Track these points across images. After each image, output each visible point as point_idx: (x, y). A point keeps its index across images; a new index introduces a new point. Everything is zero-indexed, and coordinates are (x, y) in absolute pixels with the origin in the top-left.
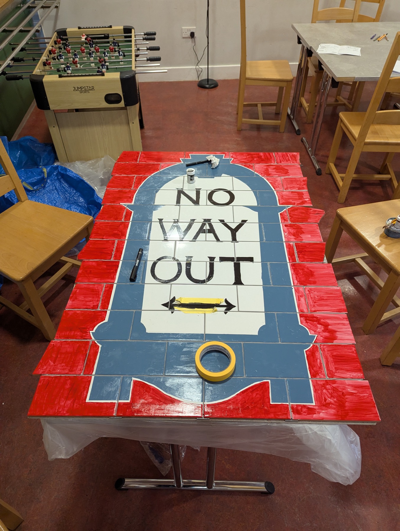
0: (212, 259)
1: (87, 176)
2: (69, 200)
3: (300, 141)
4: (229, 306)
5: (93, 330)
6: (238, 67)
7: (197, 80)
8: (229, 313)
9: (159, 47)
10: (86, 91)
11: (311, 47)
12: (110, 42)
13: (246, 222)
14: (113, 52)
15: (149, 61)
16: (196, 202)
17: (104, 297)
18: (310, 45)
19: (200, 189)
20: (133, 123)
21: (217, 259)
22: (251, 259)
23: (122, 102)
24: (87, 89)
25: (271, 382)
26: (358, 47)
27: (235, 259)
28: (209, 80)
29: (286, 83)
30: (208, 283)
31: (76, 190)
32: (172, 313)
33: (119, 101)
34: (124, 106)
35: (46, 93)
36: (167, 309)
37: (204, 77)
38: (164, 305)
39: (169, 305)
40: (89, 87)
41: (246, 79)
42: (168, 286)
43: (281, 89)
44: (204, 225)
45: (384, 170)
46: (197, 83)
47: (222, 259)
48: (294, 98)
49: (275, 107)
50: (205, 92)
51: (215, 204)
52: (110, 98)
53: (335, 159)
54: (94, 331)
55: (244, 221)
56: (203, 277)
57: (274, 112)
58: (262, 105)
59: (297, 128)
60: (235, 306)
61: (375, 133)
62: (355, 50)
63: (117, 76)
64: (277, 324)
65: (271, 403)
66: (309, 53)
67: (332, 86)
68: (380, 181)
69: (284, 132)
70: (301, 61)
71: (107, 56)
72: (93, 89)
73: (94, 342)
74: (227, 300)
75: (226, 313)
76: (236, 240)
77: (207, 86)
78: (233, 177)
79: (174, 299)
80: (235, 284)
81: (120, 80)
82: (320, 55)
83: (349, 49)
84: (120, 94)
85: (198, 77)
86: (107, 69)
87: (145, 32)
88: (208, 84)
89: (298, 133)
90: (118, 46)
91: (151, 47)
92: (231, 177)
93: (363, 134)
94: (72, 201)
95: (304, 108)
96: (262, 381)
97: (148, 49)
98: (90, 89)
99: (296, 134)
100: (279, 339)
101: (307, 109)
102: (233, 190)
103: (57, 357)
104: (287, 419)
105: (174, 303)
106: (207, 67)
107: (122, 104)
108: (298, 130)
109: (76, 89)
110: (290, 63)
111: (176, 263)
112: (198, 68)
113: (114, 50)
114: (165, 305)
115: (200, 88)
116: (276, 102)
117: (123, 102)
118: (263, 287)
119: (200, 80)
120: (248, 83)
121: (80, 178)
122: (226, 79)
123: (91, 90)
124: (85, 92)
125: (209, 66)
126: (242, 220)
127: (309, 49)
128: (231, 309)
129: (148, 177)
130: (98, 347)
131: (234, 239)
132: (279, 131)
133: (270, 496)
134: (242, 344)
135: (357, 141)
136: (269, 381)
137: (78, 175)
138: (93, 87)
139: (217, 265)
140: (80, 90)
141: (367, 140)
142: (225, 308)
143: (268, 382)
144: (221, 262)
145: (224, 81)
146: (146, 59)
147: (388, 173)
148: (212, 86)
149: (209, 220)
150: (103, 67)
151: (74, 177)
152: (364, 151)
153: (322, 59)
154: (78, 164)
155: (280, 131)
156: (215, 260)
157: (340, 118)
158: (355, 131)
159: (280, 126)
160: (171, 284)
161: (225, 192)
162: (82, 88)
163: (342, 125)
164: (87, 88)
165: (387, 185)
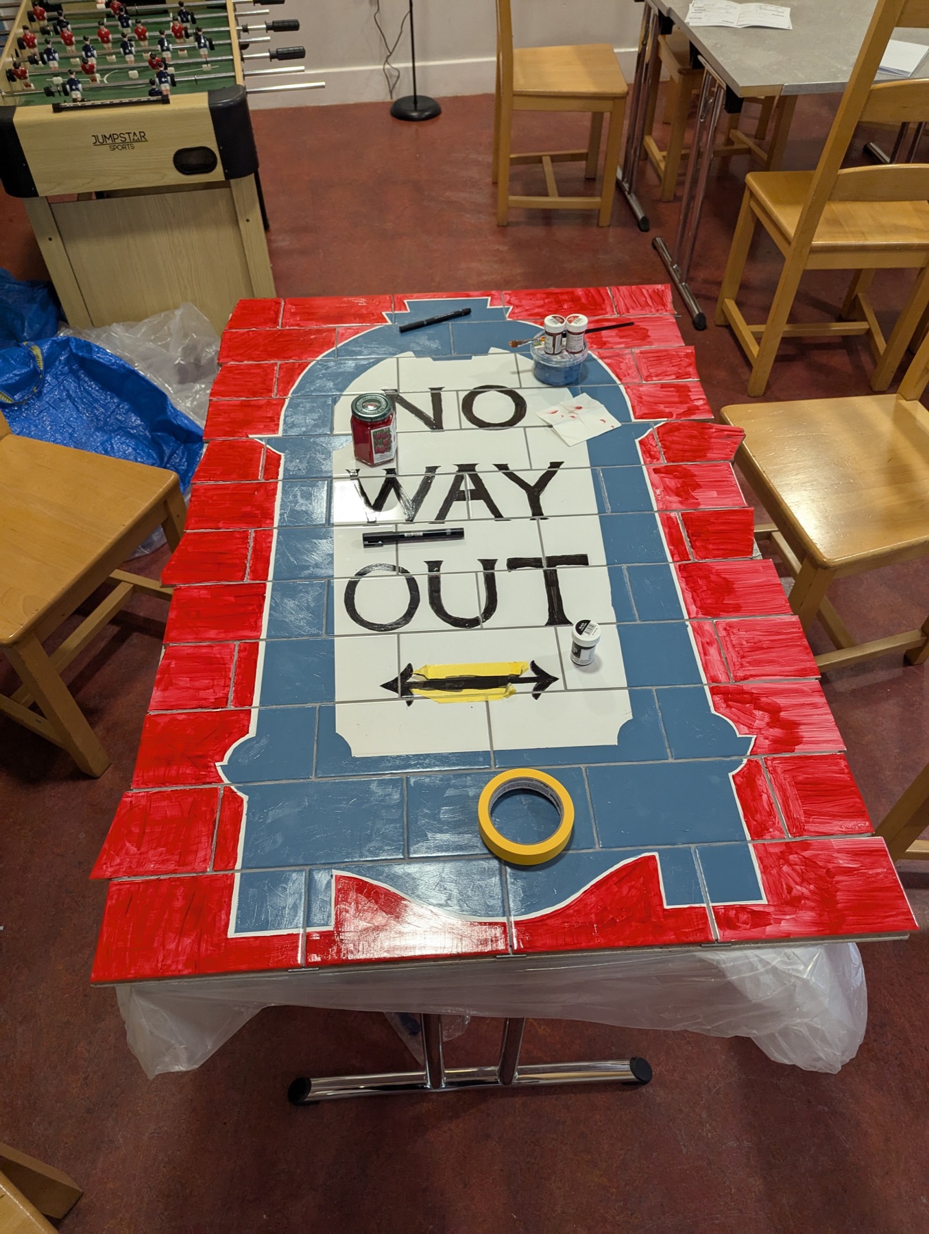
0: (489, 564)
1: (144, 358)
2: (106, 423)
3: (650, 247)
4: (542, 680)
5: (222, 760)
6: (492, 62)
7: (388, 99)
8: (543, 695)
9: (297, 21)
10: (125, 145)
11: (670, 10)
12: (169, 10)
13: (561, 467)
14: (181, 37)
15: (276, 60)
16: (435, 424)
17: (240, 677)
18: (668, 5)
19: (440, 389)
20: (248, 221)
21: (501, 565)
22: (582, 560)
23: (217, 167)
24: (128, 140)
25: (659, 856)
26: (782, 5)
27: (544, 563)
28: (418, 99)
29: (612, 102)
30: (485, 625)
31: (119, 396)
32: (409, 703)
33: (209, 167)
34: (224, 179)
35: (25, 154)
36: (396, 695)
37: (405, 91)
38: (386, 686)
39: (399, 685)
40: (131, 135)
41: (514, 95)
42: (389, 639)
43: (597, 117)
44: (458, 480)
45: (852, 311)
46: (390, 107)
47: (514, 564)
48: (631, 140)
49: (583, 164)
50: (409, 129)
51: (481, 424)
52: (189, 161)
53: (738, 287)
54: (225, 762)
55: (556, 465)
56: (473, 612)
57: (582, 174)
58: (554, 159)
59: (640, 215)
60: (556, 679)
61: (835, 222)
62: (776, 13)
63: (200, 101)
64: (660, 714)
65: (666, 907)
66: (665, 23)
67: (725, 108)
68: (843, 337)
69: (609, 226)
70: (644, 45)
71: (168, 49)
72: (142, 138)
73: (228, 790)
74: (537, 663)
75: (536, 696)
76: (542, 515)
77: (415, 114)
78: (518, 355)
79: (408, 671)
80: (551, 622)
81: (208, 111)
82: (693, 31)
83: (763, 11)
84: (213, 150)
85: (391, 92)
86: (173, 84)
88: (416, 110)
89: (643, 226)
90: (194, 21)
91: (278, 22)
92: (513, 355)
93: (808, 225)
94: (112, 425)
95: (655, 164)
96: (639, 857)
97: (269, 28)
98: (136, 138)
99: (638, 230)
100: (668, 750)
101: (662, 165)
102: (521, 388)
103: (144, 832)
104: (706, 942)
105: (411, 680)
106: (410, 65)
107: (218, 174)
108: (644, 218)
109: (101, 140)
110: (616, 50)
111: (402, 580)
112: (388, 69)
113: (183, 32)
114: (390, 686)
115: (398, 121)
116: (584, 151)
117: (219, 168)
118: (618, 627)
119: (395, 99)
120: (519, 104)
121: (127, 366)
122: (459, 95)
123: (138, 141)
124: (123, 148)
125: (416, 64)
126: (551, 463)
127: (665, 14)
128: (547, 687)
129: (310, 363)
130: (239, 800)
131: (537, 511)
132: (598, 225)
133: (643, 1090)
134: (583, 769)
135: (794, 244)
136: (656, 854)
137: (121, 360)
138: (142, 134)
139: (503, 577)
140: (109, 141)
141: (817, 242)
142: (533, 685)
143: (653, 857)
144: (514, 572)
145: (456, 99)
146: (268, 54)
147: (864, 319)
148: (427, 113)
149: (469, 468)
150: (163, 80)
151: (113, 364)
152: (809, 267)
153: (701, 39)
154: (119, 330)
155: (601, 224)
156: (497, 567)
157: (749, 188)
158: (789, 219)
159: (599, 210)
160: (399, 634)
161: (503, 394)
162: (116, 137)
163: (753, 204)
164: (127, 136)
165: (859, 347)
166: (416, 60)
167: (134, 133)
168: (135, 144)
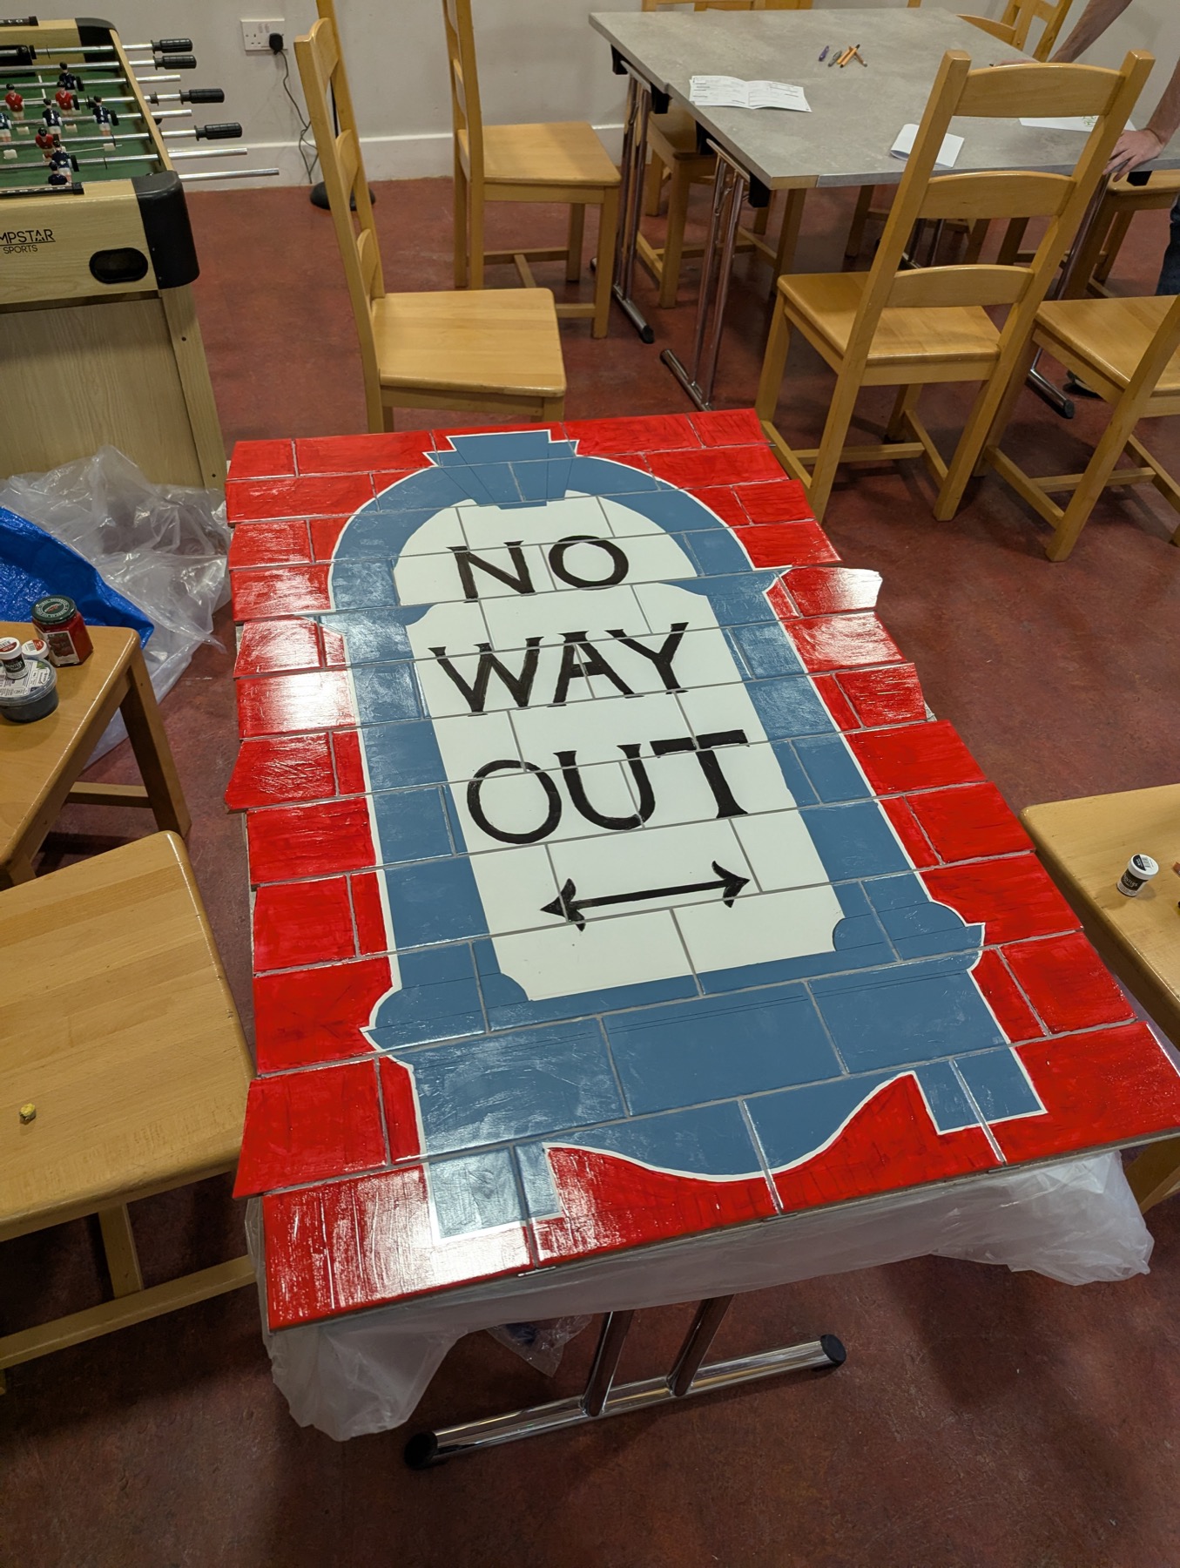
0: (632, 751)
3: (658, 361)
4: (731, 885)
5: (367, 1024)
7: (306, 183)
8: (737, 901)
9: (221, 91)
10: (25, 246)
11: (668, 86)
13: (686, 629)
15: (205, 139)
16: (523, 585)
17: (363, 917)
18: (666, 81)
19: (519, 543)
20: (184, 339)
21: (646, 751)
22: (737, 737)
23: (149, 273)
24: (29, 240)
25: (917, 1074)
26: (794, 84)
27: (696, 743)
29: (602, 192)
30: (647, 824)
32: (581, 927)
33: (138, 273)
34: (156, 287)
36: (563, 919)
38: (547, 909)
39: (563, 906)
40: (34, 234)
41: (487, 183)
42: (535, 851)
44: (569, 653)
46: (309, 193)
47: (661, 748)
51: (580, 584)
52: (109, 266)
54: (372, 1025)
55: (679, 628)
56: (630, 809)
57: (563, 276)
59: (642, 325)
60: (746, 881)
61: (891, 332)
62: (789, 93)
63: (122, 192)
64: (874, 910)
65: (940, 1133)
66: (660, 100)
67: (750, 202)
69: (606, 337)
71: (57, 123)
72: (48, 237)
73: (385, 1062)
74: (718, 863)
75: (730, 904)
76: (679, 687)
78: (600, 498)
79: (569, 889)
80: (721, 815)
82: (702, 111)
83: (774, 90)
84: (142, 252)
85: (310, 174)
86: (76, 167)
87: (157, 41)
89: (646, 336)
90: (81, 87)
91: (196, 92)
92: (594, 498)
93: (862, 337)
95: (650, 265)
96: (895, 1078)
97: (184, 99)
98: (39, 238)
99: (641, 341)
100: (894, 951)
101: (659, 266)
102: (614, 538)
103: (290, 1129)
104: (990, 1165)
105: (575, 899)
107: (149, 281)
108: (645, 328)
111: (532, 778)
112: (304, 146)
114: (552, 908)
115: (319, 208)
116: (564, 248)
117: (151, 273)
118: (802, 813)
119: (314, 184)
120: (492, 194)
123: (42, 241)
124: (22, 250)
126: (673, 625)
128: (738, 890)
129: (348, 518)
130: (403, 1072)
131: (671, 683)
132: (592, 336)
134: (806, 984)
135: (846, 357)
136: (913, 1073)
138: (48, 233)
139: (652, 764)
140: (4, 242)
141: (873, 355)
142: (722, 890)
143: (911, 1076)
144: (663, 757)
146: (194, 131)
149: (578, 637)
150: (62, 163)
152: (867, 383)
153: (712, 120)
155: (595, 335)
156: (642, 752)
157: (782, 292)
158: (838, 329)
159: (593, 319)
160: (546, 844)
161: (595, 546)
162: (12, 236)
163: (789, 312)
164: (27, 235)
167: (38, 232)
168: (38, 245)
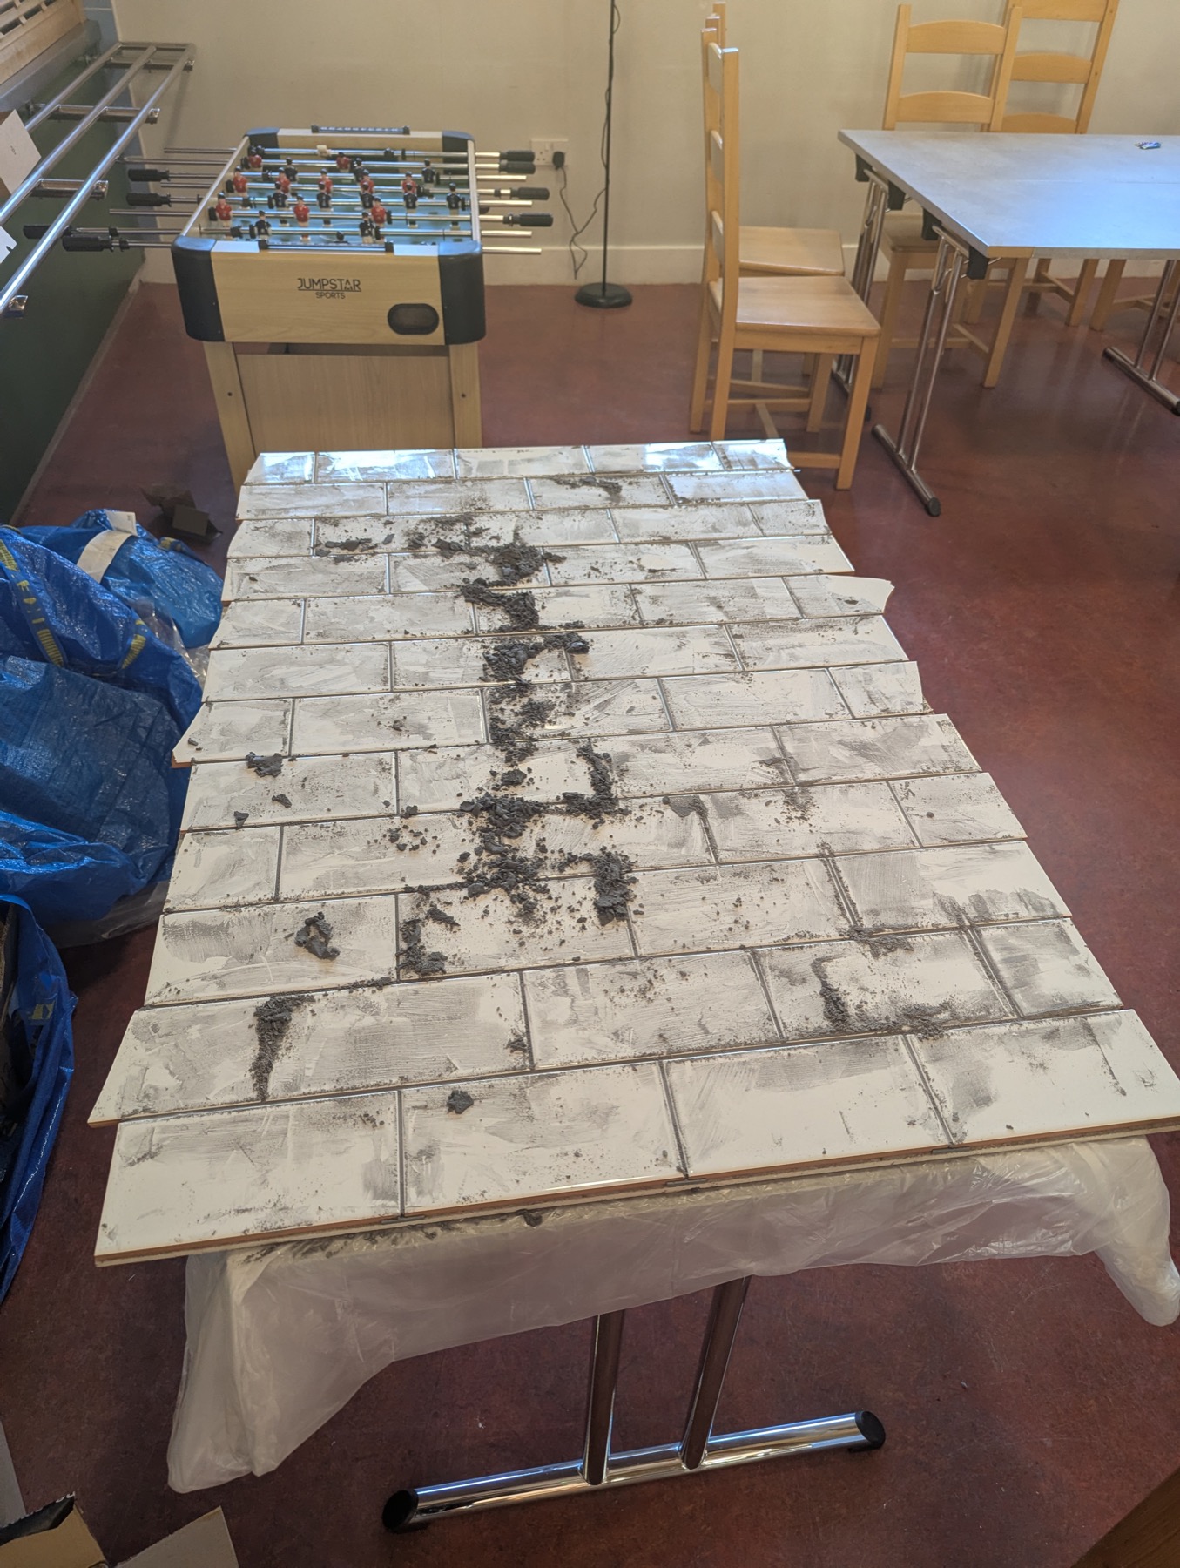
6: (695, 251)
7: (572, 282)
9: (547, 191)
10: (334, 292)
23: (438, 329)
24: (339, 288)
28: (607, 288)
33: (428, 329)
34: (443, 344)
35: (218, 291)
40: (344, 282)
50: (592, 318)
63: (427, 253)
72: (356, 286)
77: (602, 301)
81: (437, 264)
84: (436, 308)
85: (576, 277)
87: (505, 151)
88: (604, 296)
98: (348, 286)
106: (602, 248)
107: (438, 337)
109: (308, 285)
112: (577, 251)
117: (440, 330)
119: (580, 283)
123: (350, 290)
124: (331, 296)
125: (609, 247)
138: (357, 283)
140: (317, 287)
148: (617, 301)
162: (325, 282)
164: (338, 283)
166: (608, 242)
167: (348, 281)
168: (346, 293)
